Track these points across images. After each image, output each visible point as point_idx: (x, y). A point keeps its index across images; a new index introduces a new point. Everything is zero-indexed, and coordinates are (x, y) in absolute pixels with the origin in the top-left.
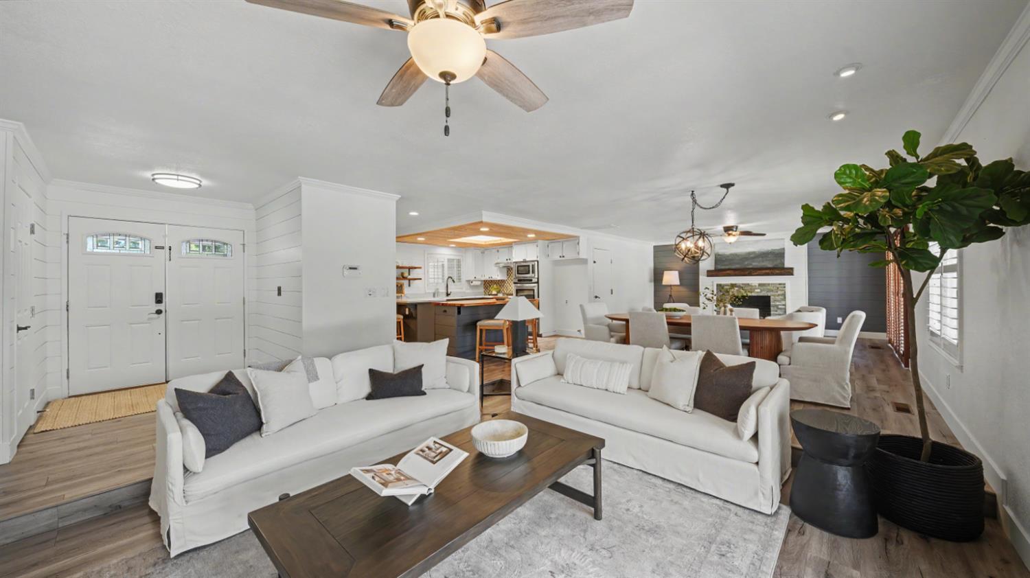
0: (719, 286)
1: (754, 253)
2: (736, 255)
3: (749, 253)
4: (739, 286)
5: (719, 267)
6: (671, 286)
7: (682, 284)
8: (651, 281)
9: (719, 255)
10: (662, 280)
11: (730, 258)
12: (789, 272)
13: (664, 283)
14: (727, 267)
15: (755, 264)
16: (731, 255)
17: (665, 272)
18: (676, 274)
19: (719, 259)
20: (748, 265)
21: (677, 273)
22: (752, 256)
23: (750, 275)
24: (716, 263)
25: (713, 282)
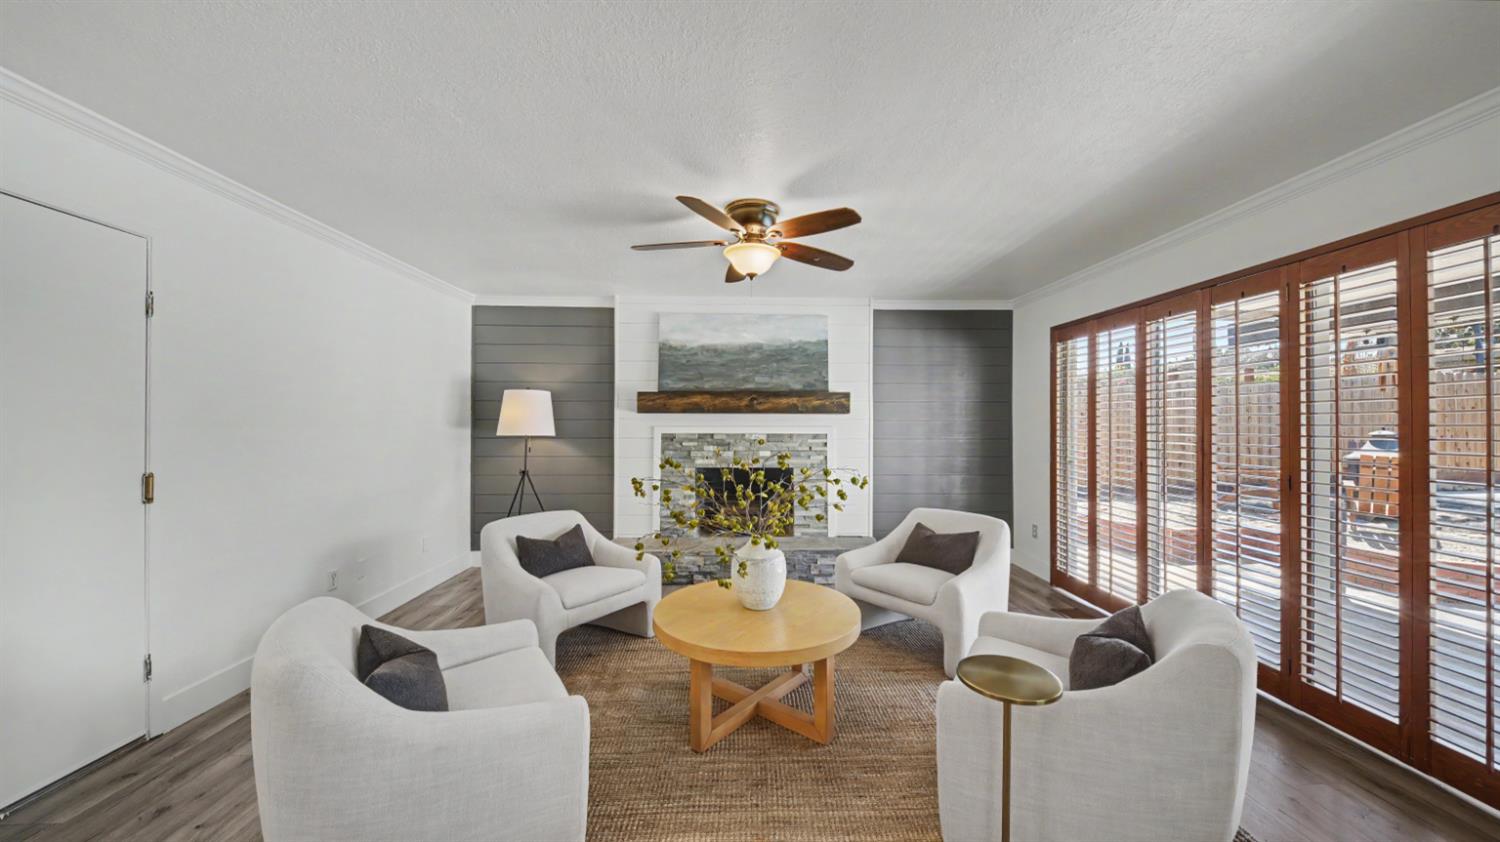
0: (668, 439)
1: (758, 348)
2: (716, 351)
3: (746, 350)
4: (723, 444)
5: (673, 384)
6: (526, 438)
7: (561, 434)
8: (460, 424)
9: (671, 348)
10: (495, 420)
11: (701, 358)
12: (840, 404)
13: (500, 432)
14: (691, 386)
15: (761, 381)
16: (705, 349)
17: (509, 395)
18: (541, 401)
19: (669, 358)
20: (746, 380)
21: (547, 395)
22: (755, 355)
23: (750, 409)
24: (662, 372)
25: (652, 428)
